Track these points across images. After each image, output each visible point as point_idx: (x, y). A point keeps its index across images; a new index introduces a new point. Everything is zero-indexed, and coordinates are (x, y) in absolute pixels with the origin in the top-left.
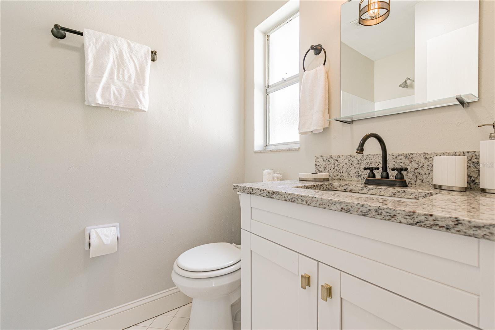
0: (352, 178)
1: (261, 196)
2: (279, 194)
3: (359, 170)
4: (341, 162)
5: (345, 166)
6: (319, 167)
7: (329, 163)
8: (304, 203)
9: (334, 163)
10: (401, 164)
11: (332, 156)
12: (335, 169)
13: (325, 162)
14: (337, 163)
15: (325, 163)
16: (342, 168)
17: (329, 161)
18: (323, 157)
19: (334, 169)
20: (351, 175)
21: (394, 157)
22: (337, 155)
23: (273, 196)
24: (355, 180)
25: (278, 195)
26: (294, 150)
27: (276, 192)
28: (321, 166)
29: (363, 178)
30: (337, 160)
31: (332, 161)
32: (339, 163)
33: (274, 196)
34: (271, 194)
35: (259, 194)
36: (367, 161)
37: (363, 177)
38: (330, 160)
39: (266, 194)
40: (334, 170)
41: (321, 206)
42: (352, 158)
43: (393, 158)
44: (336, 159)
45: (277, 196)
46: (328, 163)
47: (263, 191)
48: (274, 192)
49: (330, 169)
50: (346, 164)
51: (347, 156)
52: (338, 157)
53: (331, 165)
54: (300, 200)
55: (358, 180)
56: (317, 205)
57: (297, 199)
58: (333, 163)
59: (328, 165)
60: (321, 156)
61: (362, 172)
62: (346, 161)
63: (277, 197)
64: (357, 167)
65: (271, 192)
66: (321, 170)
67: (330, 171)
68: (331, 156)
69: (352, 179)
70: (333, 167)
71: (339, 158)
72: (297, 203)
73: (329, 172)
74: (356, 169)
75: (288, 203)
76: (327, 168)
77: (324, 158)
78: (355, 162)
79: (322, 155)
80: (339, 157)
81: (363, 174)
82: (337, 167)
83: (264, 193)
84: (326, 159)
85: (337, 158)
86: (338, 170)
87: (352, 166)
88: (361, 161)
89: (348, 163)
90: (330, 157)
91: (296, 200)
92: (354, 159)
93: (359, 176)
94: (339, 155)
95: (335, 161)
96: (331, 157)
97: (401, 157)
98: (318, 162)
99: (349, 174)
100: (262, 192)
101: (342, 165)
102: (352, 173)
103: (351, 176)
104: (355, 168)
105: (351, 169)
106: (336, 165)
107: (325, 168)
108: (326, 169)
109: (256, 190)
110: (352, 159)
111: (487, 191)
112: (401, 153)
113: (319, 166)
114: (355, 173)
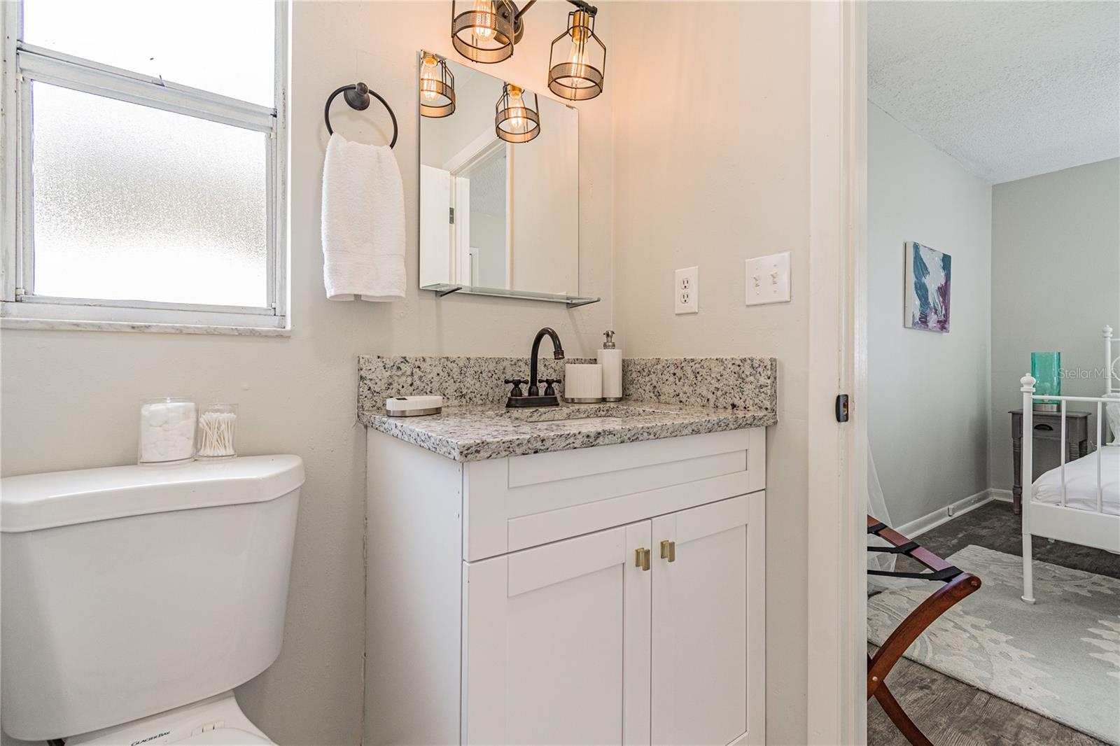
0: (450, 400)
1: (568, 449)
2: (610, 433)
3: (462, 385)
4: (428, 371)
5: (436, 379)
6: (373, 382)
7: (400, 373)
8: (652, 436)
9: (412, 373)
10: (520, 374)
11: (407, 359)
12: (415, 386)
13: (390, 371)
14: (418, 373)
15: (388, 374)
16: (429, 383)
17: (399, 368)
18: (384, 360)
19: (411, 385)
20: (448, 396)
21: (513, 363)
22: (420, 355)
23: (598, 441)
24: (456, 404)
25: (609, 436)
26: (270, 334)
27: (604, 431)
28: (377, 381)
29: (468, 400)
30: (419, 367)
31: (406, 368)
32: (422, 372)
33: (600, 440)
34: (594, 439)
35: (561, 446)
36: (475, 369)
37: (470, 398)
38: (402, 366)
39: (582, 440)
40: (411, 389)
41: (673, 434)
42: (449, 362)
43: (512, 365)
44: (417, 364)
45: (606, 439)
46: (396, 373)
47: (572, 438)
48: (600, 433)
49: (403, 387)
50: (438, 374)
51: (440, 359)
52: (422, 359)
53: (404, 378)
54: (645, 434)
55: (461, 403)
56: (669, 434)
57: (642, 434)
58: (409, 373)
59: (396, 378)
60: (379, 357)
61: (468, 388)
62: (439, 370)
63: (607, 441)
64: (459, 380)
65: (592, 435)
66: (377, 389)
67: (402, 390)
68: (404, 358)
69: (449, 404)
70: (410, 383)
71: (422, 363)
72: (642, 440)
73: (399, 393)
74: (458, 384)
75: (627, 446)
76: (395, 385)
77: (388, 362)
78: (456, 370)
79: (381, 355)
80: (424, 360)
81: (469, 391)
82: (418, 382)
83: (577, 441)
84: (392, 365)
85: (418, 362)
86: (420, 389)
87: (449, 378)
88: (465, 370)
89: (441, 374)
90: (403, 360)
91: (639, 436)
92: (454, 365)
93: (463, 396)
94: (424, 356)
95: (415, 370)
96: (405, 360)
97: (520, 363)
98: (371, 371)
99: (444, 395)
100: (571, 440)
101: (430, 377)
102: (450, 391)
103: (448, 398)
104: (455, 382)
105: (447, 384)
106: (416, 377)
107: (390, 384)
108: (391, 387)
109: (553, 439)
110: (450, 365)
111: (608, 400)
112: (521, 358)
113: (371, 380)
114: (456, 391)
